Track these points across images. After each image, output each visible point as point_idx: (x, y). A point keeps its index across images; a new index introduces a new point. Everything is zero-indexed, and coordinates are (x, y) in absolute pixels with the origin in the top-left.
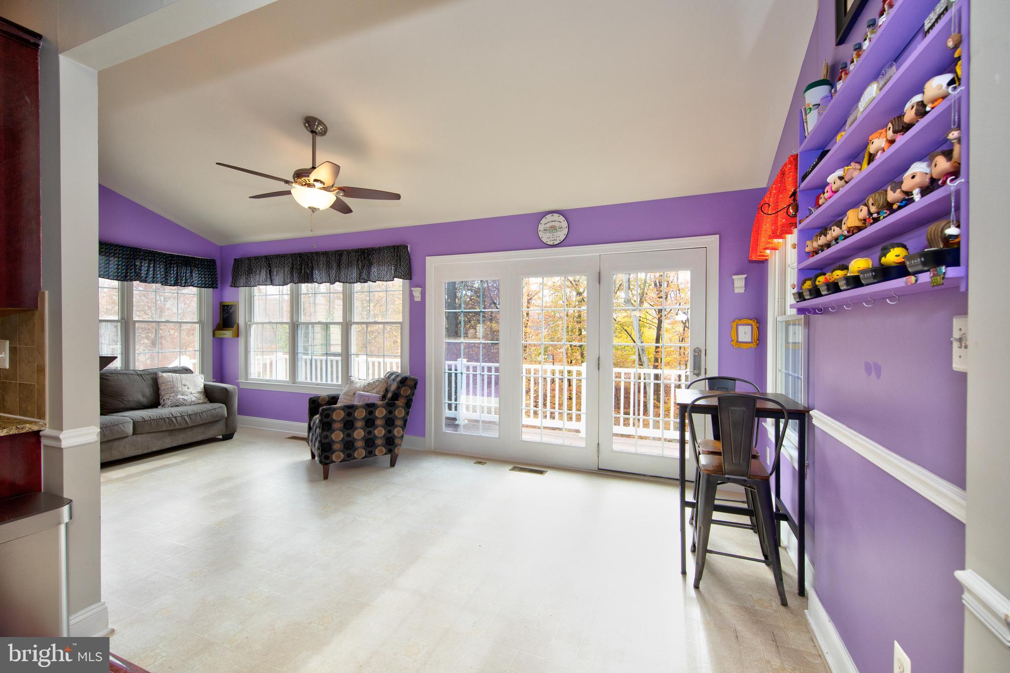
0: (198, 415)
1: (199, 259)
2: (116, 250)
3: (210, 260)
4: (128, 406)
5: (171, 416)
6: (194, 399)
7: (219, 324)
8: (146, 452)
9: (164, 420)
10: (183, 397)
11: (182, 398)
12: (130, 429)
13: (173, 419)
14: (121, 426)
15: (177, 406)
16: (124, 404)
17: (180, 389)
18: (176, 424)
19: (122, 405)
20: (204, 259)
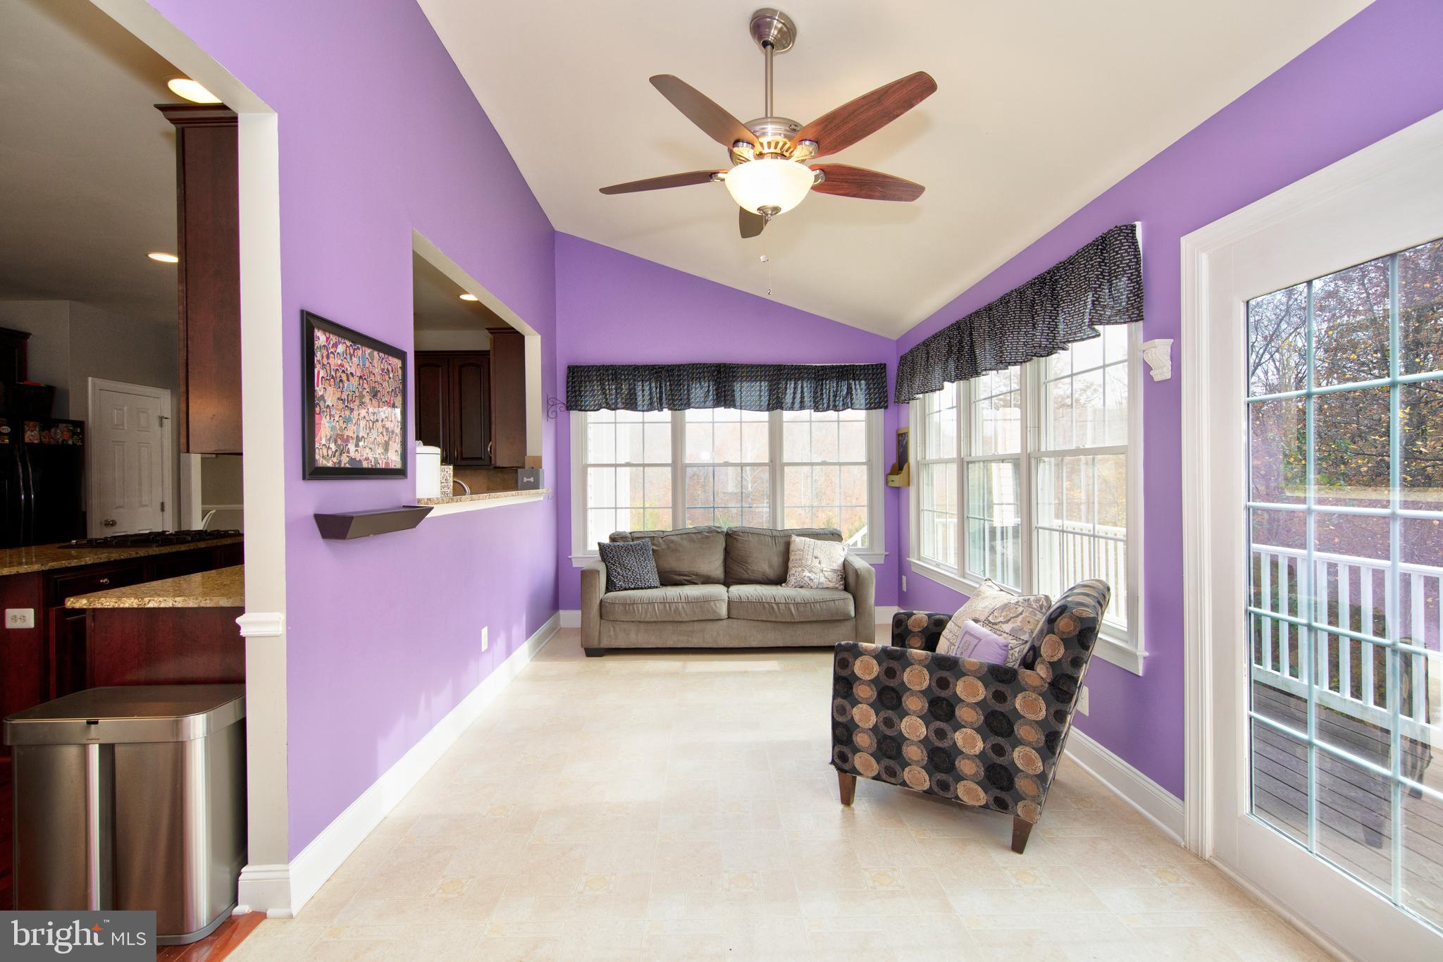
0: (808, 605)
1: (861, 366)
2: (757, 372)
3: (877, 365)
4: (752, 578)
5: (773, 601)
6: (823, 580)
7: (894, 464)
8: (742, 645)
9: (764, 605)
10: (809, 575)
11: (808, 577)
12: (723, 611)
13: (775, 606)
14: (712, 603)
15: (802, 587)
16: (748, 573)
17: (809, 563)
18: (778, 614)
19: (746, 576)
20: (868, 365)
